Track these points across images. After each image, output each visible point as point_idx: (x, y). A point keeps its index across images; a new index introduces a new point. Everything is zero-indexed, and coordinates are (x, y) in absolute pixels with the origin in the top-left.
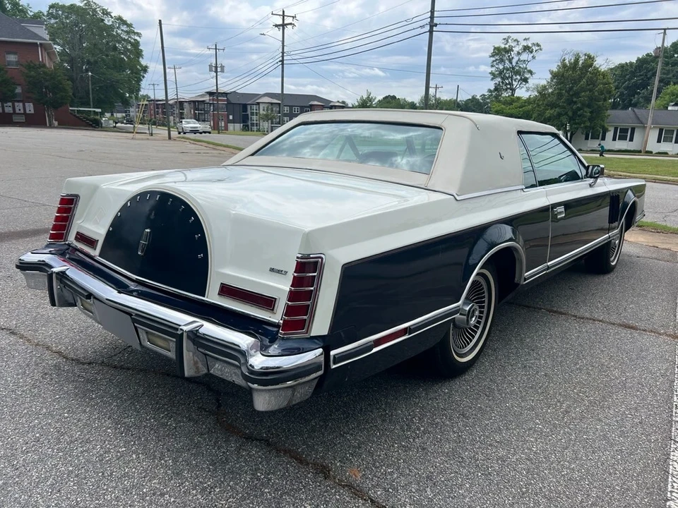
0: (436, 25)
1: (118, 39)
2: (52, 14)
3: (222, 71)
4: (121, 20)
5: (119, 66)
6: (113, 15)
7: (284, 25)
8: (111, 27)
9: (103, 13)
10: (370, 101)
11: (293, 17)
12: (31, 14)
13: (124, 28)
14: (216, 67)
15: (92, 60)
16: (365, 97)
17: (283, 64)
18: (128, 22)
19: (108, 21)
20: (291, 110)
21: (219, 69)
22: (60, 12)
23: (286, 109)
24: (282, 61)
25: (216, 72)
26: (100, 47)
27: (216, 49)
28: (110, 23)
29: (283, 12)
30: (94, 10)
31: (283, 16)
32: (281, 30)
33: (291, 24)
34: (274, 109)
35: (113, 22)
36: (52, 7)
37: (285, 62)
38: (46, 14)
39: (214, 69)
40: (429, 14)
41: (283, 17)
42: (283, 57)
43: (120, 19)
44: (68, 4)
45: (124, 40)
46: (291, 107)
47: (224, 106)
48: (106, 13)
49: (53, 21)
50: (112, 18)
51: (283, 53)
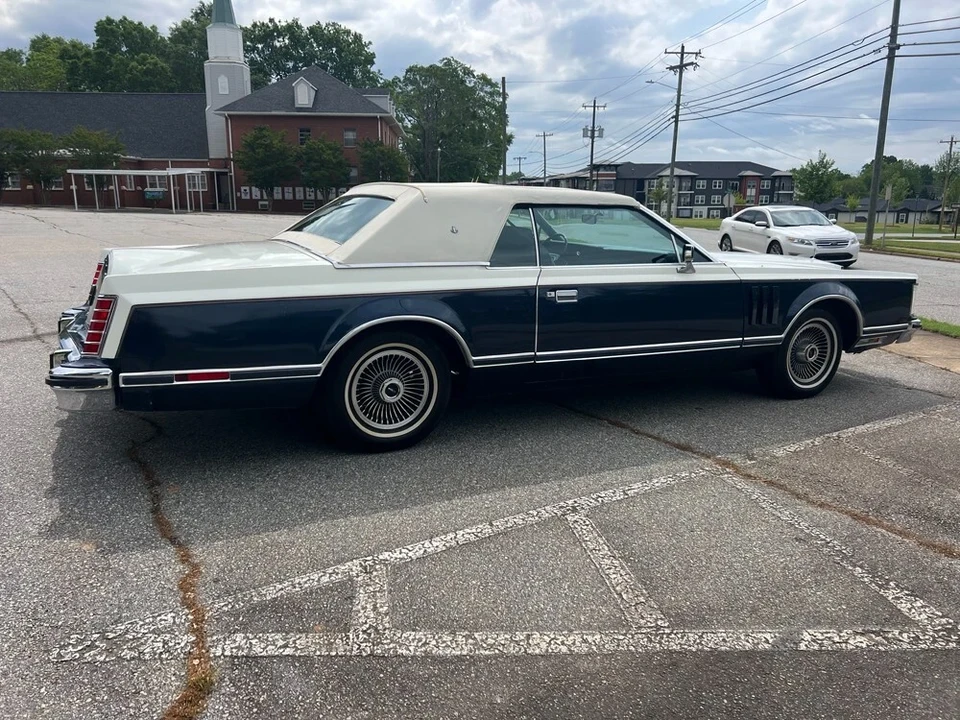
0: (898, 47)
1: (482, 103)
2: (409, 79)
3: (601, 136)
4: (485, 80)
5: (478, 138)
6: (475, 74)
7: (681, 67)
8: (473, 90)
9: (464, 73)
10: (824, 167)
11: (696, 54)
12: (381, 81)
13: (488, 89)
14: (593, 131)
15: (446, 132)
16: (815, 161)
17: (676, 122)
18: (493, 81)
19: (470, 82)
20: (709, 185)
21: (596, 134)
22: (418, 77)
23: (702, 184)
24: (676, 117)
25: (593, 137)
26: (457, 115)
27: (594, 107)
28: (472, 84)
29: (683, 47)
30: (455, 70)
31: (682, 53)
32: (678, 74)
33: (692, 64)
34: (684, 184)
35: (475, 83)
36: (409, 70)
37: (680, 118)
38: (402, 79)
39: (589, 133)
40: (889, 31)
41: (682, 55)
42: (677, 111)
43: (484, 78)
44: (426, 66)
45: (488, 104)
46: (709, 180)
47: (612, 183)
48: (468, 72)
49: (410, 88)
50: (474, 77)
51: (678, 105)
